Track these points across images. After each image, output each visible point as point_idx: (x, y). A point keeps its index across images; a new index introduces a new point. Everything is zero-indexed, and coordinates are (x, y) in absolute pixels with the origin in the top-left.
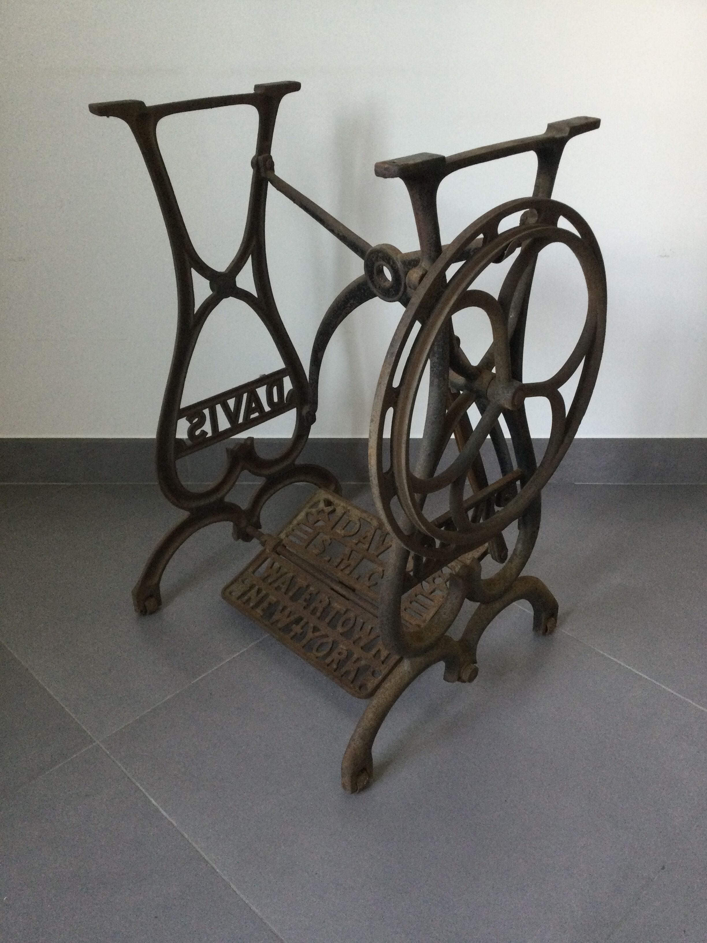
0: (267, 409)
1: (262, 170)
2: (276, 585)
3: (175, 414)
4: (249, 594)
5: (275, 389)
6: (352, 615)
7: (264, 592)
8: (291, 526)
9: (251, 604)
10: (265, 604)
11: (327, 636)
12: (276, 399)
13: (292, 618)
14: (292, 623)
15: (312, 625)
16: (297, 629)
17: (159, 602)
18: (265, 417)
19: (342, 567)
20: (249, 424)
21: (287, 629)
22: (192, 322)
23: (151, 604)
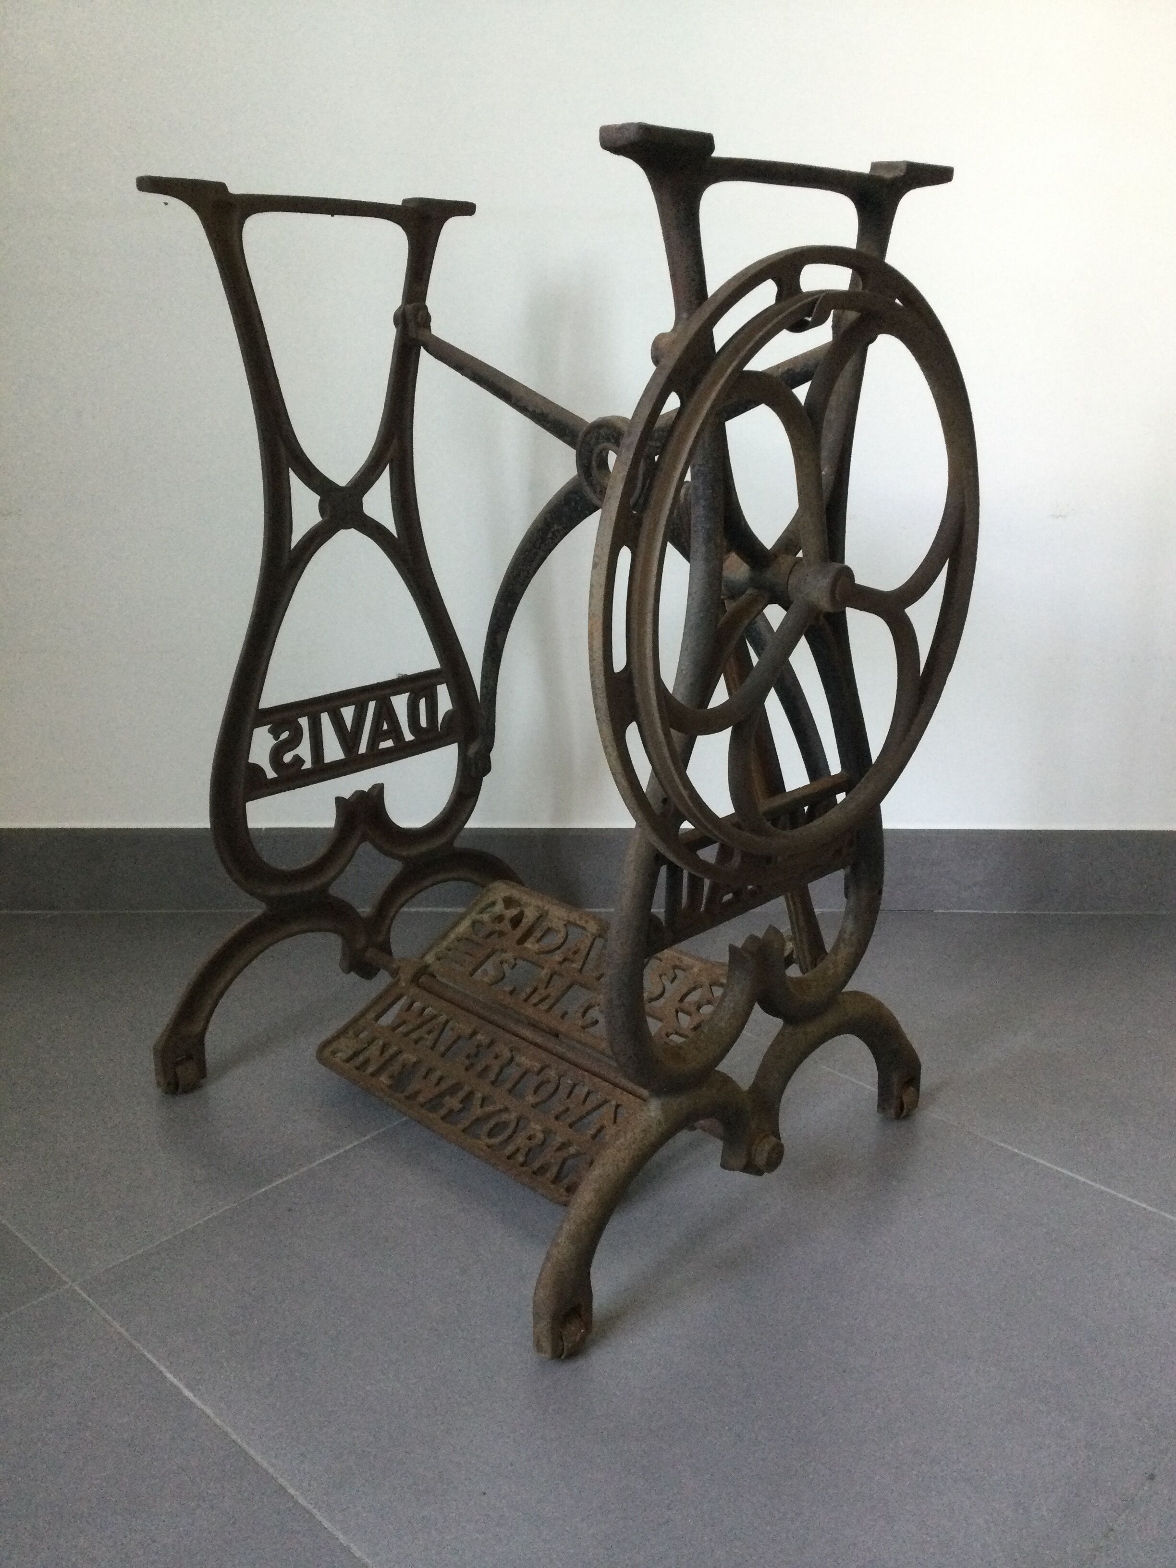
0: (409, 737)
1: (411, 325)
2: (414, 1036)
3: (250, 719)
4: (367, 1054)
5: (422, 703)
6: (552, 1074)
7: (393, 1049)
8: (445, 943)
9: (371, 1069)
10: (395, 1068)
11: (506, 1110)
12: (423, 723)
13: (444, 1086)
14: (441, 1095)
15: (479, 1095)
16: (453, 1102)
17: (202, 1071)
18: (403, 751)
19: (535, 999)
20: (377, 758)
21: (434, 1104)
22: (285, 561)
23: (186, 1072)
